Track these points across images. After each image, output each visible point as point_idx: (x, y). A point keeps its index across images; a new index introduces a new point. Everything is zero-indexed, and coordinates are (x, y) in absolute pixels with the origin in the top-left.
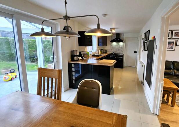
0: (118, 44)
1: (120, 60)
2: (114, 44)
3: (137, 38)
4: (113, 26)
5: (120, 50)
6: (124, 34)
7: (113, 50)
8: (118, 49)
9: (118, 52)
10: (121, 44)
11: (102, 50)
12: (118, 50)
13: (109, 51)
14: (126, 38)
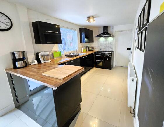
0: (107, 40)
1: (108, 59)
2: (102, 39)
3: (131, 30)
4: (91, 13)
5: (109, 47)
6: (113, 26)
7: (101, 48)
8: (107, 45)
9: (107, 50)
10: (110, 39)
11: (88, 47)
12: (107, 47)
13: (96, 49)
14: (116, 31)
